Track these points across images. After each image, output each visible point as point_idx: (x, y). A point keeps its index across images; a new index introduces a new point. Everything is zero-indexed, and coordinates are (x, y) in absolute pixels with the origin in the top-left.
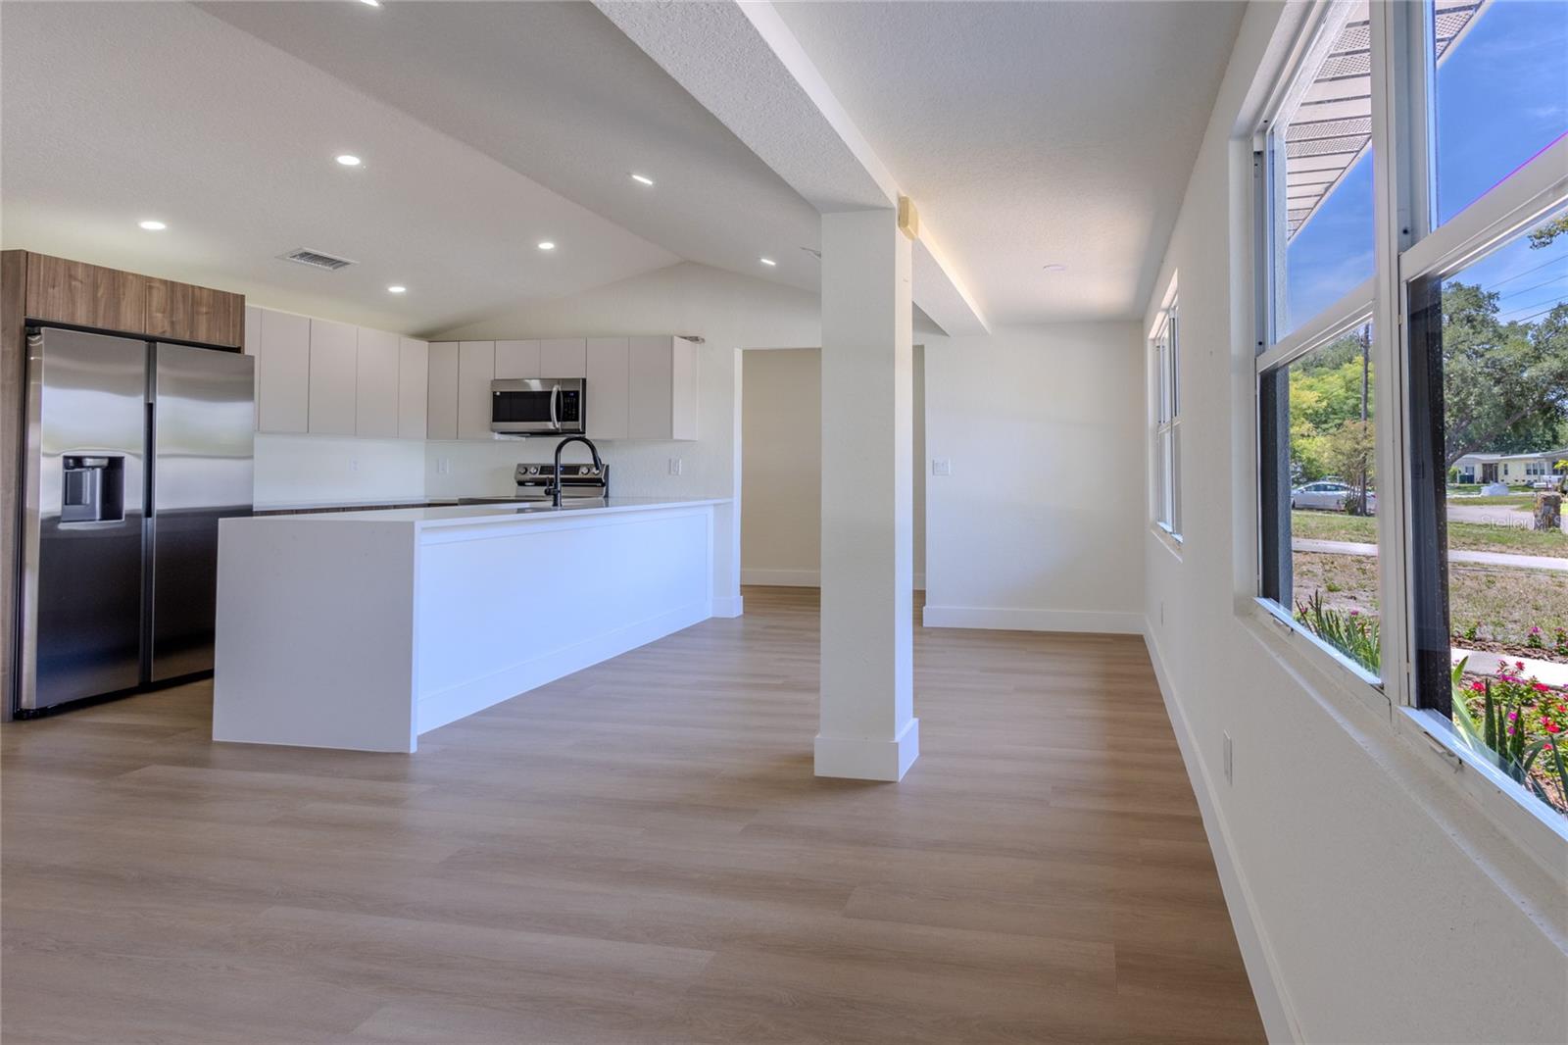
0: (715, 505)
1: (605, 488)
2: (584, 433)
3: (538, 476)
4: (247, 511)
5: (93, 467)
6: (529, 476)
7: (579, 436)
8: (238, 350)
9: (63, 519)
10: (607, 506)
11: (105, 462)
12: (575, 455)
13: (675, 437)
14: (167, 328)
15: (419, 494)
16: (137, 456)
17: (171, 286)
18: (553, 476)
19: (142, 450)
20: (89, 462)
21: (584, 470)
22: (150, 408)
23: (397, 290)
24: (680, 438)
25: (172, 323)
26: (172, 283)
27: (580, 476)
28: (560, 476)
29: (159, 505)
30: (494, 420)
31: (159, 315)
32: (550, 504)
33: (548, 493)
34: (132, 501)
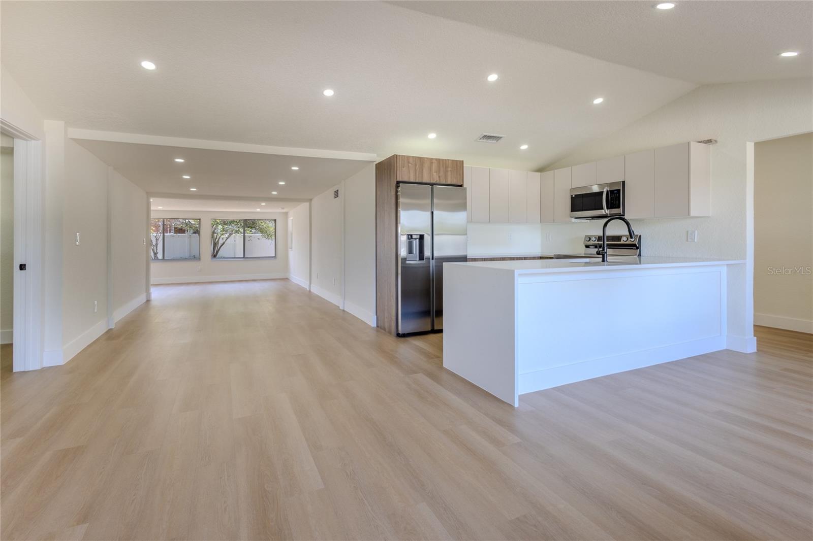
0: (727, 265)
1: (638, 250)
2: (624, 215)
3: (596, 242)
4: (464, 259)
5: (416, 239)
6: (591, 243)
7: (621, 217)
8: (461, 186)
9: (407, 259)
10: (640, 263)
11: (418, 237)
12: (616, 229)
13: (692, 214)
14: (438, 179)
15: (538, 252)
16: (428, 234)
17: (439, 161)
18: (602, 243)
19: (430, 233)
20: (414, 237)
21: (624, 239)
22: (432, 213)
23: (524, 147)
24: (696, 215)
25: (439, 177)
26: (439, 159)
27: (622, 242)
28: (606, 243)
29: (436, 255)
30: (572, 211)
31: (435, 174)
32: (601, 260)
33: (598, 253)
34: (427, 253)
